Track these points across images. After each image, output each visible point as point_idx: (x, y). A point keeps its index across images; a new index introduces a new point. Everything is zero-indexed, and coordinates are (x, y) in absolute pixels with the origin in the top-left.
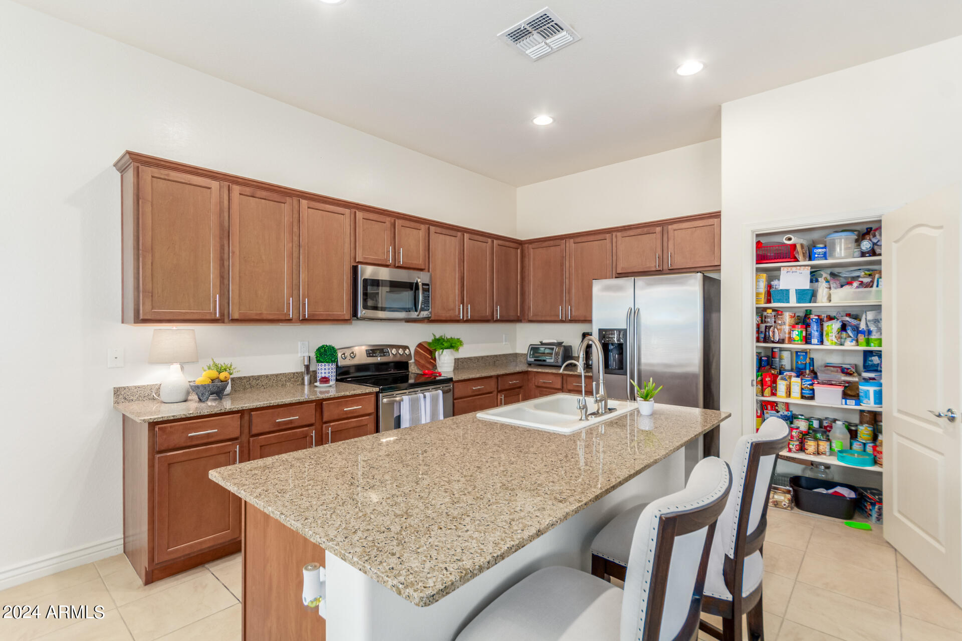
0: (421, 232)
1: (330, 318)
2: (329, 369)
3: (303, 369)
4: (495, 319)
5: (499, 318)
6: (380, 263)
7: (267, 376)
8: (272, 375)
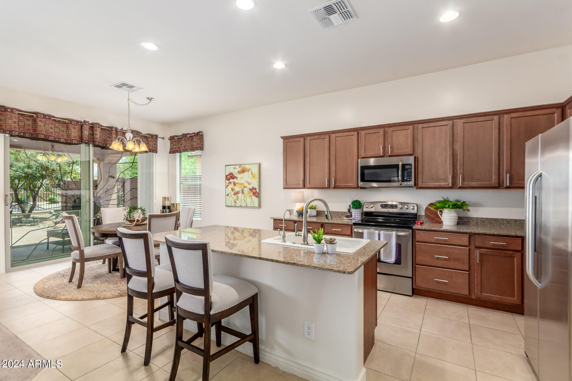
0: (409, 131)
1: (346, 187)
2: (358, 212)
3: (347, 211)
4: (505, 186)
5: (508, 185)
6: (376, 156)
7: (333, 212)
8: (335, 212)
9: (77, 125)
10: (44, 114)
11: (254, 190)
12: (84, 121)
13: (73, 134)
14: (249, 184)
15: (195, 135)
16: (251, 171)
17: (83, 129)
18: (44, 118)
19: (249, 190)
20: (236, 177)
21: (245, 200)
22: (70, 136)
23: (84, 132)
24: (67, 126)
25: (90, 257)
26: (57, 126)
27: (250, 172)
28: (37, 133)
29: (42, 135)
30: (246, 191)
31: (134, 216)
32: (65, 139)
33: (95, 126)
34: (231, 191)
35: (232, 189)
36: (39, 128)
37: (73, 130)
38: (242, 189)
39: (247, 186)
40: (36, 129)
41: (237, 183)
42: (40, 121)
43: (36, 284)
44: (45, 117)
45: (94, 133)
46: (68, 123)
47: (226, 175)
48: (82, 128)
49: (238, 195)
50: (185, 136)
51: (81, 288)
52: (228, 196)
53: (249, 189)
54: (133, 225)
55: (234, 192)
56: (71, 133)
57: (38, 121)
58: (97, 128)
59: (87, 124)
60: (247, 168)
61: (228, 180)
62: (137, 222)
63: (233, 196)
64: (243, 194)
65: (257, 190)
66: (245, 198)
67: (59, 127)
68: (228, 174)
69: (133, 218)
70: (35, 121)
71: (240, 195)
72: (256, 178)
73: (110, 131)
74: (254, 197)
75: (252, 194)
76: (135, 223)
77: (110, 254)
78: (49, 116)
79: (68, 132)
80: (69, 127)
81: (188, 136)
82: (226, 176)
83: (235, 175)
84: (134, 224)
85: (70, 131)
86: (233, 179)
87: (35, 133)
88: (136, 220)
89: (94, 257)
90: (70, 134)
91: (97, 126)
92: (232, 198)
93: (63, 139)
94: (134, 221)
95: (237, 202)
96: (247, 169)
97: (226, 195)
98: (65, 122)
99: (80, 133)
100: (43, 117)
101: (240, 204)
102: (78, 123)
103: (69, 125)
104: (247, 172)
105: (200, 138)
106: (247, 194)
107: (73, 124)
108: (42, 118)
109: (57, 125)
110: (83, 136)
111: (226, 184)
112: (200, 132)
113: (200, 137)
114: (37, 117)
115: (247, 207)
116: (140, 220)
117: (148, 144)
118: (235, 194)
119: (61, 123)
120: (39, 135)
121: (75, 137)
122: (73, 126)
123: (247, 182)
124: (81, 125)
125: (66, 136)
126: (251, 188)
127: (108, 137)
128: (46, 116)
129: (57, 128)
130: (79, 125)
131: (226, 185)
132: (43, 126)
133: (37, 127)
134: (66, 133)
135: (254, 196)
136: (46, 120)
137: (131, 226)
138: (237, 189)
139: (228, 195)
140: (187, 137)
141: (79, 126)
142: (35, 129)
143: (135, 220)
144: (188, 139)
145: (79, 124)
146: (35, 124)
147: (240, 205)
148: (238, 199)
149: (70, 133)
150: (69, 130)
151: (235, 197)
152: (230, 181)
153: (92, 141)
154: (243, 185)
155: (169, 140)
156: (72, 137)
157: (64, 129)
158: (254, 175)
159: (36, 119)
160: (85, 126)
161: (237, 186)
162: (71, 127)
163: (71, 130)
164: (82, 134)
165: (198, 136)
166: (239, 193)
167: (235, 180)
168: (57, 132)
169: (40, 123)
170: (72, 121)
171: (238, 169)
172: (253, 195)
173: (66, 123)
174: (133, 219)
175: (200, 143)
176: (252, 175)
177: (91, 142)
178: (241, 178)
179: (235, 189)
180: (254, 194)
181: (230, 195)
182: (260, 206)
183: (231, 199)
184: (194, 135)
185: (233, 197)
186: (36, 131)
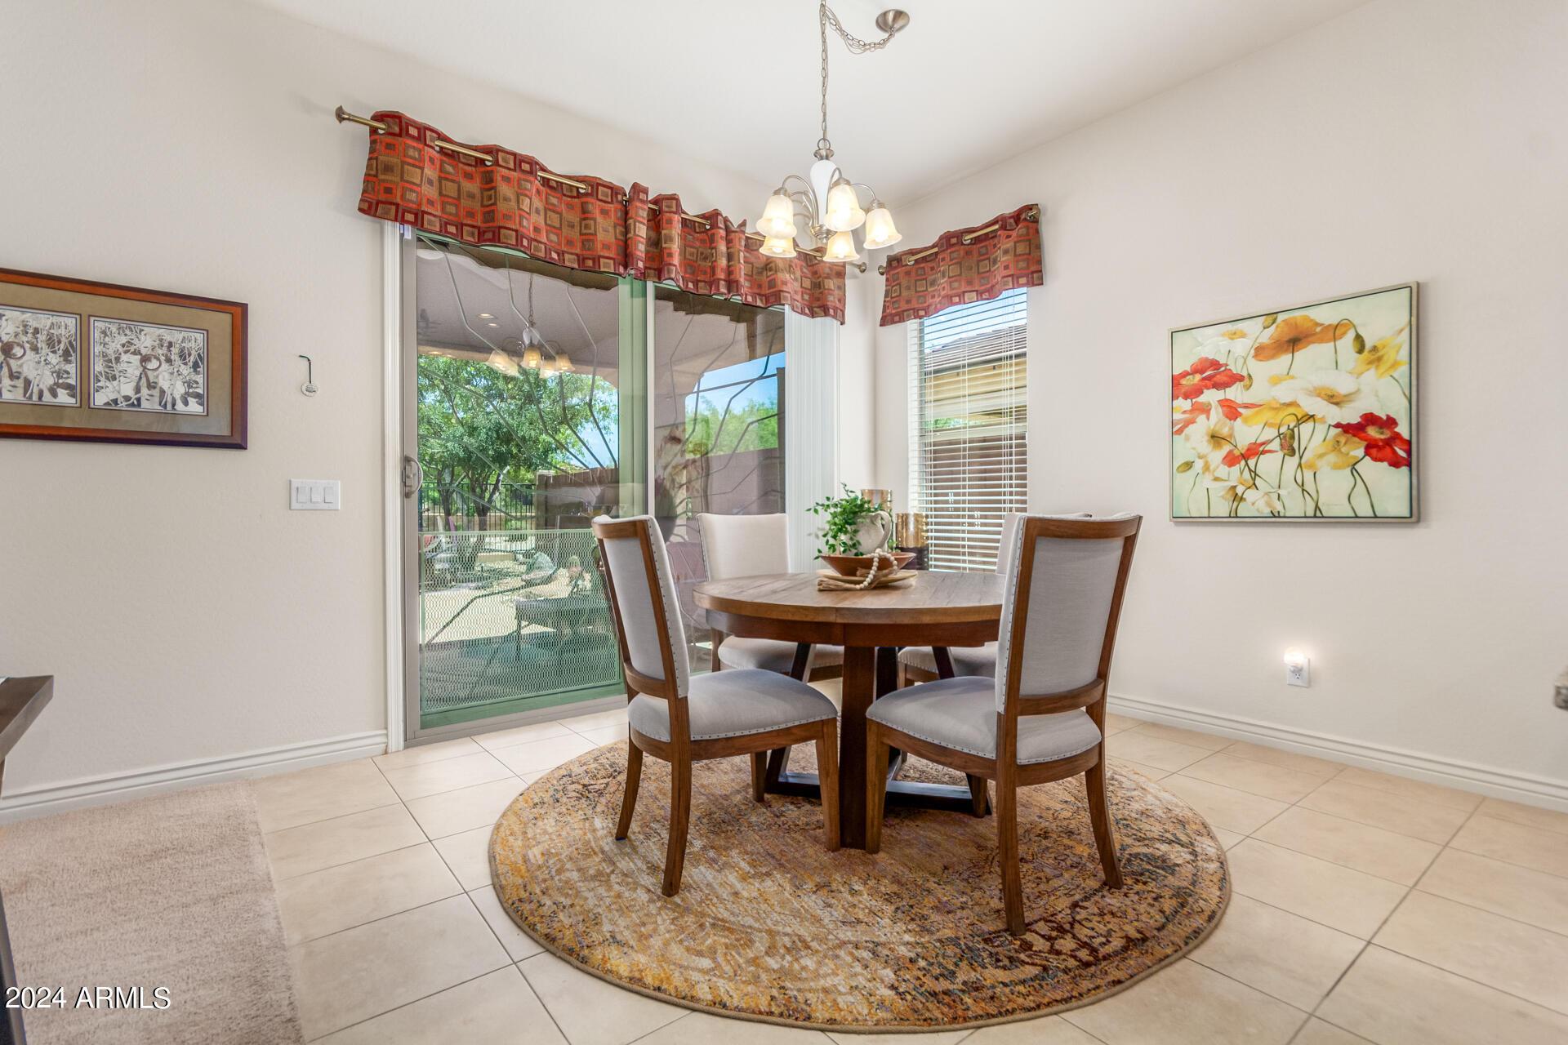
9: (612, 202)
10: (515, 155)
11: (1373, 432)
12: (636, 187)
13: (601, 236)
14: (1335, 400)
15: (1004, 227)
16: (1351, 335)
17: (631, 218)
18: (518, 169)
19: (1334, 431)
20: (1241, 378)
21: (1309, 486)
22: (593, 241)
23: (632, 227)
24: (583, 205)
25: (714, 737)
26: (554, 205)
27: (1347, 342)
28: (495, 224)
29: (510, 232)
30: (1313, 439)
31: (858, 542)
32: (577, 255)
33: (665, 209)
34: (1205, 446)
35: (1216, 438)
36: (502, 207)
37: (600, 219)
38: (1283, 429)
39: (1319, 416)
40: (493, 211)
41: (1246, 406)
42: (507, 179)
43: (498, 827)
44: (520, 166)
45: (663, 232)
46: (587, 194)
47: (1176, 373)
48: (626, 213)
49: (1252, 462)
50: (954, 241)
51: (677, 893)
52: (1191, 473)
53: (1338, 425)
54: (866, 583)
55: (1227, 448)
56: (595, 231)
57: (499, 178)
58: (672, 215)
59: (642, 196)
60: (1318, 324)
61: (1186, 398)
62: (880, 568)
63: (1223, 471)
64: (1292, 453)
65: (1403, 429)
66: (1308, 475)
67: (559, 210)
68: (1189, 369)
69: (854, 551)
70: (488, 181)
71: (1268, 465)
72: (1395, 365)
73: (709, 233)
74: (1368, 467)
75: (1360, 452)
76: (872, 572)
77: (790, 725)
78: (530, 164)
79: (587, 226)
80: (590, 207)
81: (968, 238)
82: (1176, 381)
83: (1236, 369)
84: (868, 580)
85: (592, 222)
86: (1218, 386)
87: (491, 224)
88: (876, 559)
89: (731, 735)
90: (590, 234)
91: (671, 207)
92: (1216, 479)
93: (572, 254)
94: (867, 564)
95: (1250, 495)
96: (1318, 329)
97: (1176, 466)
98: (578, 188)
99: (622, 233)
100: (512, 166)
101: (1268, 504)
102: (617, 194)
103: (589, 199)
104: (1321, 341)
105: (1028, 234)
106: (1321, 456)
107: (600, 197)
108: (509, 169)
109: (554, 201)
110: (629, 242)
111: (1177, 416)
112: (1029, 208)
113: (1028, 228)
114: (496, 163)
115: (1318, 518)
116: (892, 558)
117: (820, 288)
118: (1231, 460)
119: (565, 195)
120: (503, 231)
121: (606, 246)
122: (600, 203)
123: (1319, 395)
124: (624, 201)
125: (579, 245)
126: (1354, 419)
127: (702, 254)
128: (521, 161)
129: (554, 211)
130: (618, 201)
131: (1179, 421)
132: (513, 197)
133: (495, 204)
134: (581, 234)
135: (1375, 459)
136: (522, 176)
137: (858, 587)
138: (1245, 433)
139: (1188, 465)
140: (963, 244)
141: (620, 206)
142: (489, 212)
143: (871, 560)
144: (968, 253)
145: (620, 197)
146: (490, 193)
147: (1266, 511)
148: (1258, 481)
149: (592, 231)
150: (587, 222)
151: (1234, 474)
152: (1202, 399)
153: (655, 269)
154: (1292, 410)
155: (882, 274)
156: (599, 246)
157: (575, 218)
158: (1375, 349)
159: (492, 171)
160: (639, 204)
161: (1246, 421)
162: (594, 207)
163: (595, 220)
164: (629, 236)
165: (1021, 230)
166: (1264, 452)
167: (1234, 393)
168: (554, 227)
169: (504, 189)
170: (598, 184)
171: (1259, 333)
172: (1367, 453)
173: (579, 195)
174: (856, 554)
175: (1030, 254)
176: (1361, 351)
177: (652, 271)
178: (1276, 381)
179: (1231, 435)
180: (1374, 450)
181: (1199, 465)
182: (1415, 515)
183: (1206, 481)
184: (996, 227)
185: (1218, 474)
186: (493, 220)
